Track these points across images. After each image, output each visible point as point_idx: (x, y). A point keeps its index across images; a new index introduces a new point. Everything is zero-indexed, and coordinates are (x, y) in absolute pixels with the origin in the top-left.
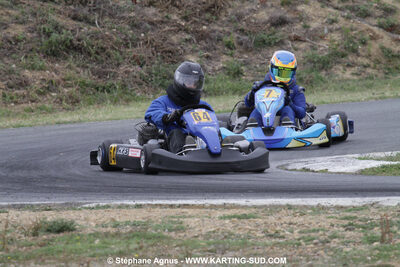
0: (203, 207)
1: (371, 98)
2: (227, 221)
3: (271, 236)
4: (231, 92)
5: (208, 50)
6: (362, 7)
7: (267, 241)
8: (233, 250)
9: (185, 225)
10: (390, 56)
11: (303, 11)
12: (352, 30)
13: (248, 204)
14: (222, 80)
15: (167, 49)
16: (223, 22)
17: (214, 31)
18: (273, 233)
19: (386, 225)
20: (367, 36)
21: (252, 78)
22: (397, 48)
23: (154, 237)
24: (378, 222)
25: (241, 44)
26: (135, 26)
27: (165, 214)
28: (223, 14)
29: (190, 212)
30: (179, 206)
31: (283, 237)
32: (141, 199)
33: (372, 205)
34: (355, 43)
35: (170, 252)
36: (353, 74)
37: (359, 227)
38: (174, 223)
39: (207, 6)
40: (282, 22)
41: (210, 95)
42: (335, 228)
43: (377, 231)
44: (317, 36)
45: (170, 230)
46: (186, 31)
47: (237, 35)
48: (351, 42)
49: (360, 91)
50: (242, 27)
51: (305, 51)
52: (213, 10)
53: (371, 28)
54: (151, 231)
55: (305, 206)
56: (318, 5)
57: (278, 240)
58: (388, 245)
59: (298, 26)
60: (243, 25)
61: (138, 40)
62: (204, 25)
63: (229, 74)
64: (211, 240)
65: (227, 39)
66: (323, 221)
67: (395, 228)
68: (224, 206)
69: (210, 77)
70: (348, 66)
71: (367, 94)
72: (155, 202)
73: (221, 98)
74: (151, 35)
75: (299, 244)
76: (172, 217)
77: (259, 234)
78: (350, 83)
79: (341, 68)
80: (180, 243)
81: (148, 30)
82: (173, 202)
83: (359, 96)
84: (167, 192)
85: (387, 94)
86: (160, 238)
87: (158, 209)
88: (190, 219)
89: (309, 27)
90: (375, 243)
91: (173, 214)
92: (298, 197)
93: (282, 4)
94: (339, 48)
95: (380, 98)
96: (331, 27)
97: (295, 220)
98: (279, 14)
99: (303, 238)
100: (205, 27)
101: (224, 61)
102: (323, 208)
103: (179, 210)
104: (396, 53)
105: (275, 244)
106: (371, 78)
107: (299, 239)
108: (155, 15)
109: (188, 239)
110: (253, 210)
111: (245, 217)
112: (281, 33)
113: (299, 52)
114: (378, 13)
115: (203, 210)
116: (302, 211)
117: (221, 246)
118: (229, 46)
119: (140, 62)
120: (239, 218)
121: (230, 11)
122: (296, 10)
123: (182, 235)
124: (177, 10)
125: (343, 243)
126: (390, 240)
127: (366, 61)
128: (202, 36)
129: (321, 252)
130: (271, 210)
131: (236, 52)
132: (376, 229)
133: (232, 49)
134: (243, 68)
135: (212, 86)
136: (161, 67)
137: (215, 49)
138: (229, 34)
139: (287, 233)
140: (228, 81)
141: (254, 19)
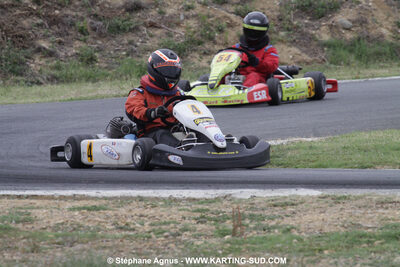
0: (52, 198)
2: (77, 213)
3: (121, 228)
4: (84, 79)
5: (60, 35)
7: (117, 234)
8: (82, 243)
9: (32, 216)
12: (209, 17)
13: (99, 195)
14: (74, 66)
15: (18, 34)
16: (76, 7)
17: (67, 16)
18: (123, 225)
19: (238, 217)
20: (224, 24)
21: (106, 65)
24: (230, 215)
25: (94, 29)
27: (13, 205)
29: (38, 203)
30: (28, 197)
31: (133, 230)
33: (225, 197)
34: (212, 31)
35: (18, 244)
36: (209, 62)
37: (210, 219)
38: (22, 214)
40: (137, 8)
41: (63, 82)
42: (187, 221)
43: (229, 225)
44: (173, 22)
45: (17, 222)
46: (38, 15)
47: (90, 20)
48: (208, 30)
50: (95, 12)
51: (160, 37)
53: (229, 15)
55: (156, 198)
57: (127, 232)
58: (239, 239)
59: (154, 12)
60: (96, 10)
62: (56, 9)
63: (82, 60)
64: (60, 232)
65: (80, 24)
66: (175, 214)
67: (247, 221)
68: (74, 198)
69: (63, 63)
70: (205, 53)
72: (2, 193)
73: (74, 86)
74: (2, 18)
75: (150, 237)
76: (21, 208)
77: (109, 227)
78: (207, 71)
79: (198, 56)
80: (27, 234)
82: (21, 193)
84: (17, 182)
86: (7, 229)
87: (6, 200)
88: (38, 211)
89: (164, 13)
90: (227, 237)
91: (20, 205)
92: (149, 188)
94: (195, 36)
96: (187, 13)
97: (145, 212)
99: (154, 231)
100: (57, 12)
101: (77, 46)
102: (175, 200)
103: (27, 200)
105: (125, 237)
107: (149, 232)
109: (36, 231)
110: (104, 202)
111: (96, 208)
112: (136, 19)
113: (155, 39)
115: (52, 202)
116: (153, 202)
117: (69, 238)
118: (82, 31)
120: (89, 209)
123: (29, 226)
125: (195, 237)
126: (242, 234)
128: (54, 21)
129: (171, 245)
130: (122, 202)
131: (89, 38)
132: (228, 221)
133: (85, 35)
134: (96, 54)
135: (64, 72)
136: (12, 52)
137: (68, 35)
138: (82, 19)
139: (138, 225)
140: (81, 68)
141: (108, 3)
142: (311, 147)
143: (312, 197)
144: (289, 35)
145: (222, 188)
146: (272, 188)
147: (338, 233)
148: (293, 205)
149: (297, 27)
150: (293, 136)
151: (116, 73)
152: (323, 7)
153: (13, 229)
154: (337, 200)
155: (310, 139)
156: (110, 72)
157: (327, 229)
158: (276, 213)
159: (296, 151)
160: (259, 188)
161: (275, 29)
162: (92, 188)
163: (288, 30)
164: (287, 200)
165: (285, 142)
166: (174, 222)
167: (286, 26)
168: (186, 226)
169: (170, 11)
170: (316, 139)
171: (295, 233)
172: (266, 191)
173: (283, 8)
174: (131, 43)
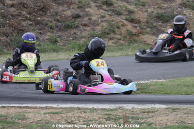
0: (36, 108)
1: (121, 55)
2: (47, 115)
3: (69, 123)
4: (52, 51)
5: (40, 29)
6: (118, 10)
9: (26, 117)
10: (131, 34)
11: (88, 11)
12: (112, 21)
13: (58, 107)
14: (47, 45)
15: (20, 29)
16: (48, 16)
17: (44, 20)
18: (70, 121)
19: (126, 118)
20: (120, 24)
21: (62, 44)
22: (134, 31)
23: (11, 122)
24: (122, 117)
25: (57, 27)
26: (4, 17)
27: (17, 111)
28: (48, 12)
29: (29, 110)
30: (24, 107)
31: (75, 124)
32: (4, 104)
33: (120, 108)
34: (114, 28)
36: (113, 43)
37: (113, 119)
38: (21, 115)
39: (40, 8)
40: (78, 17)
42: (101, 120)
44: (95, 24)
45: (19, 119)
46: (30, 20)
47: (55, 23)
48: (112, 27)
49: (117, 51)
51: (89, 31)
52: (44, 9)
53: (122, 20)
54: (9, 120)
55: (86, 108)
56: (96, 9)
59: (86, 19)
60: (58, 17)
61: (6, 24)
63: (51, 42)
64: (39, 124)
65: (50, 24)
66: (96, 116)
67: (130, 120)
68: (46, 108)
69: (42, 43)
70: (111, 39)
71: (120, 53)
72: (11, 105)
73: (47, 54)
74: (12, 21)
76: (21, 113)
77: (63, 122)
78: (111, 47)
79: (107, 40)
80: (23, 125)
81: (11, 19)
82: (21, 105)
83: (115, 54)
84: (18, 100)
85: (129, 53)
86: (14, 123)
87: (13, 109)
88: (29, 114)
89: (91, 19)
91: (20, 111)
92: (83, 104)
93: (78, 8)
94: (106, 30)
95: (126, 55)
96: (102, 19)
97: (81, 115)
98: (76, 13)
100: (39, 18)
101: (49, 35)
102: (95, 109)
103: (24, 109)
104: (134, 33)
106: (122, 45)
108: (15, 12)
109: (28, 124)
110: (61, 110)
111: (57, 113)
112: (77, 22)
113: (86, 32)
114: (126, 13)
115: (36, 110)
116: (85, 110)
117: (44, 127)
118: (51, 28)
119: (6, 35)
120: (54, 114)
121: (52, 10)
122: (85, 11)
123: (25, 122)
124: (25, 9)
127: (119, 37)
128: (38, 23)
130: (69, 110)
131: (55, 31)
132: (121, 120)
133: (52, 29)
134: (58, 39)
135: (42, 47)
136: (17, 38)
137: (44, 29)
138: (51, 22)
139: (77, 121)
140: (51, 46)
141: (64, 14)
142: (162, 85)
143: (162, 108)
144: (151, 30)
145: (118, 104)
146: (143, 104)
147: (174, 126)
148: (153, 112)
149: (155, 26)
150: (153, 79)
151: (67, 48)
152: (168, 17)
153: (17, 123)
154: (174, 110)
155: (161, 81)
156: (65, 47)
157: (169, 124)
158: (144, 116)
159: (154, 86)
160: (136, 104)
161: (145, 27)
162: (55, 103)
163: (151, 28)
164: (150, 110)
165: (149, 82)
166: (95, 120)
167: (150, 26)
168: (100, 122)
169: (94, 18)
170: (164, 81)
171: (154, 126)
172: (140, 105)
173: (149, 17)
174: (75, 33)
